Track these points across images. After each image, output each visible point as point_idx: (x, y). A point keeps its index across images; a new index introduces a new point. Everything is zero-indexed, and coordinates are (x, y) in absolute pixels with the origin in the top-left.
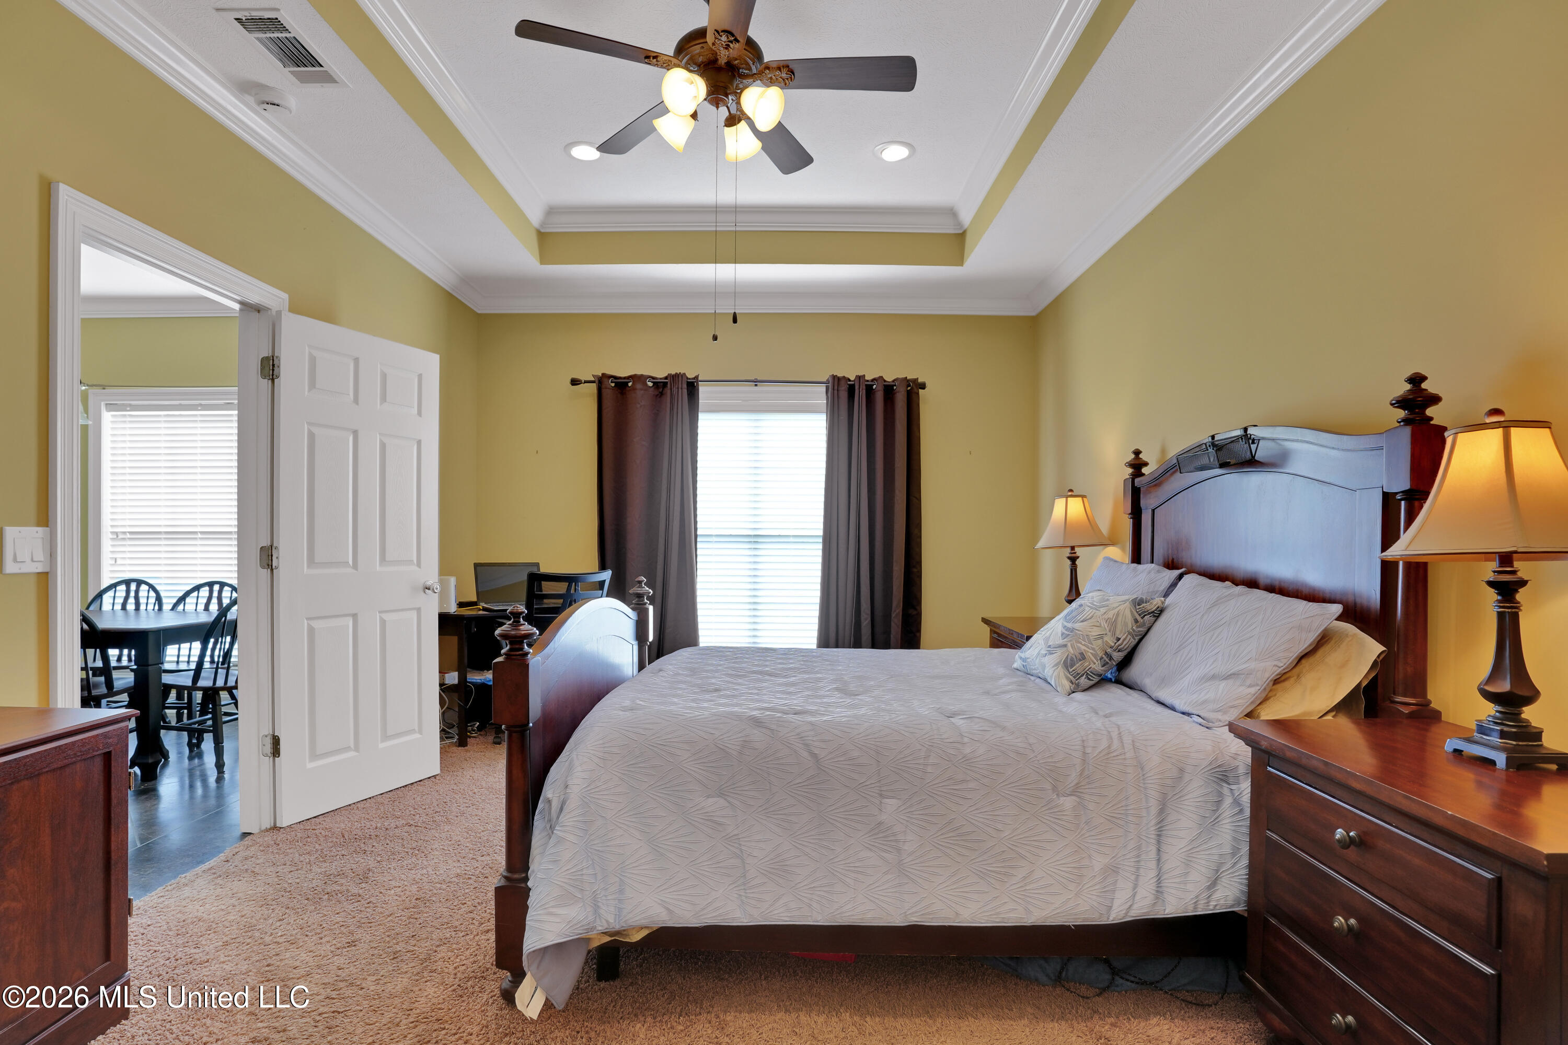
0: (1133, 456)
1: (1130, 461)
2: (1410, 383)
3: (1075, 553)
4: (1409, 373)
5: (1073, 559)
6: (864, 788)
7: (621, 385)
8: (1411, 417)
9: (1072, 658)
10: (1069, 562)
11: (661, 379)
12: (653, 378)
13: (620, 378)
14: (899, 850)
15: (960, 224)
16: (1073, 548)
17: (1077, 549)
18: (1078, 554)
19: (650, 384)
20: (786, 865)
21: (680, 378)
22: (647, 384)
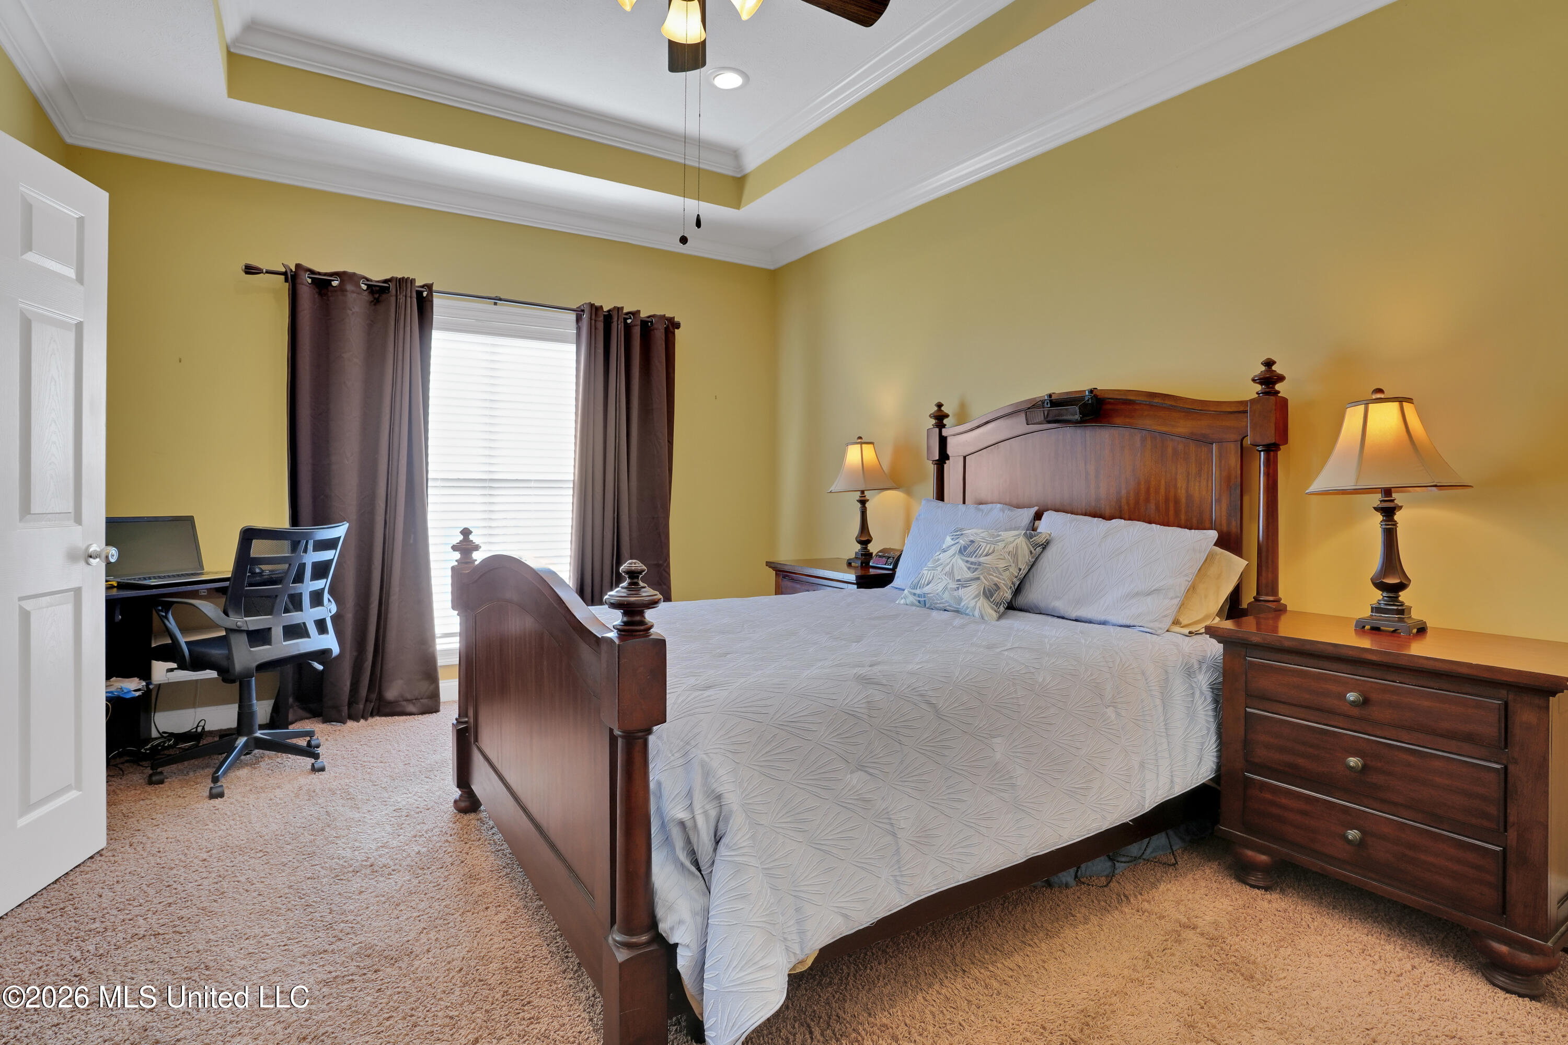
0: (936, 408)
1: (934, 413)
2: (1265, 366)
3: (865, 496)
4: (1263, 359)
5: (863, 502)
6: (979, 731)
7: (322, 284)
8: (1267, 390)
9: (988, 589)
10: (859, 505)
11: (378, 282)
12: (368, 280)
13: (319, 274)
14: (1013, 786)
15: (740, 167)
16: (863, 492)
17: (866, 493)
18: (867, 497)
19: (364, 287)
20: (929, 829)
21: (409, 285)
22: (360, 287)
